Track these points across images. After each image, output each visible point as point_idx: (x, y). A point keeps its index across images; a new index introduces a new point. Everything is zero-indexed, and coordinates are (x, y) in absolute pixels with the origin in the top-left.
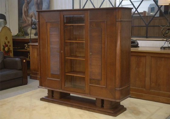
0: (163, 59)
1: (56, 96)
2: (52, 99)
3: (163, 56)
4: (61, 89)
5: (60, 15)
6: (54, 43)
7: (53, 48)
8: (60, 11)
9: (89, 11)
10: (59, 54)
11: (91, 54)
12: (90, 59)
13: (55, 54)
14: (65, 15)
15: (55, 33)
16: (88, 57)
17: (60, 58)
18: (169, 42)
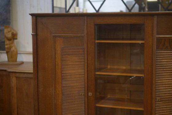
5: (86, 24)
6: (71, 77)
7: (70, 88)
8: (87, 16)
9: (156, 16)
10: (83, 99)
11: (160, 100)
12: (156, 110)
13: (74, 99)
14: (98, 23)
15: (74, 59)
16: (153, 106)
17: (87, 107)
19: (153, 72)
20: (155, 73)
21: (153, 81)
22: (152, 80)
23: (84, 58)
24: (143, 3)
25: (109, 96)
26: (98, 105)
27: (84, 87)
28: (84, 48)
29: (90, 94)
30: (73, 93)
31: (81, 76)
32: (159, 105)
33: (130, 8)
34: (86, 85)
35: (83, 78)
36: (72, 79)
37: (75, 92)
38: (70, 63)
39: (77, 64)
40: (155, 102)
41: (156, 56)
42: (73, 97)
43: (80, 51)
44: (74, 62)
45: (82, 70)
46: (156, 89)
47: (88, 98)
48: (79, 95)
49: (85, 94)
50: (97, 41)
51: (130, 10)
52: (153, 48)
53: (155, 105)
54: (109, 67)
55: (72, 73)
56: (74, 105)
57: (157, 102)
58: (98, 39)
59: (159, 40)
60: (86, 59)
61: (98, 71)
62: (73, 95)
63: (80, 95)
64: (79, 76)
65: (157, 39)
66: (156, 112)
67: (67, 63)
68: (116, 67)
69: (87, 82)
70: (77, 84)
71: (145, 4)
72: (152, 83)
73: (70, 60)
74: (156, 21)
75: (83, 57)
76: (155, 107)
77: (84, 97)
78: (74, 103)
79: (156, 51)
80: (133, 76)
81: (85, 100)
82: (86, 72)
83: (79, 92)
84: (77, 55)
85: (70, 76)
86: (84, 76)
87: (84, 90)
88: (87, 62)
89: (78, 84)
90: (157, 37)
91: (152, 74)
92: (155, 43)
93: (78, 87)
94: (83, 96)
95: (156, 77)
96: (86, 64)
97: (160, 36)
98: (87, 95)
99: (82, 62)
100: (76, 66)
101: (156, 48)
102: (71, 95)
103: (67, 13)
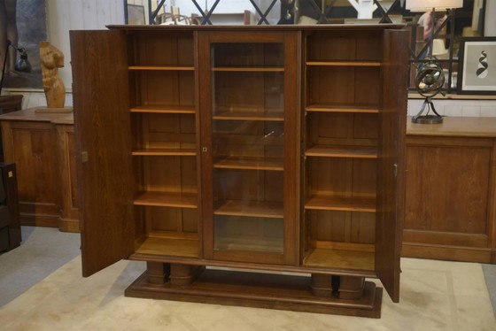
0: (438, 151)
1: (179, 277)
2: (165, 287)
3: (439, 142)
4: (204, 258)
5: (197, 43)
8: (198, 31)
14: (216, 42)
17: (200, 169)
18: (432, 104)
19: (297, 114)
21: (297, 128)
26: (217, 166)
29: (205, 149)
33: (263, 13)
34: (199, 136)
47: (201, 156)
50: (214, 69)
51: (264, 17)
52: (296, 78)
54: (231, 109)
58: (215, 66)
60: (198, 96)
69: (201, 131)
72: (296, 130)
74: (301, 38)
82: (199, 116)
88: (200, 101)
96: (198, 105)
98: (199, 151)
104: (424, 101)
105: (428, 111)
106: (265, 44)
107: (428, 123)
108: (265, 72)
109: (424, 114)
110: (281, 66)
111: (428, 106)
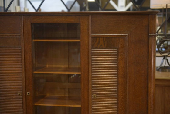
5: (23, 24)
6: (9, 77)
7: (7, 89)
8: (23, 15)
9: (91, 16)
10: (21, 99)
11: (96, 97)
12: (92, 106)
13: (11, 99)
14: (35, 22)
15: (11, 58)
16: (90, 103)
17: (25, 107)
18: (167, 60)
19: (89, 70)
20: (91, 71)
21: (90, 79)
22: (89, 77)
23: (21, 58)
24: (84, 3)
25: (48, 95)
26: (36, 104)
27: (22, 87)
28: (21, 48)
29: (28, 93)
30: (11, 94)
31: (18, 76)
32: (95, 101)
33: (69, 8)
34: (24, 85)
35: (21, 77)
36: (9, 79)
37: (13, 92)
38: (6, 63)
39: (14, 63)
40: (92, 98)
41: (92, 54)
42: (10, 97)
43: (17, 50)
44: (11, 62)
45: (19, 70)
46: (92, 86)
47: (26, 98)
48: (16, 95)
49: (22, 94)
50: (34, 41)
51: (69, 10)
52: (88, 46)
53: (92, 101)
54: (47, 66)
55: (9, 73)
56: (12, 106)
57: (93, 98)
58: (35, 39)
59: (94, 39)
60: (24, 58)
61: (36, 70)
62: (10, 95)
63: (18, 95)
64: (17, 76)
65: (92, 38)
66: (92, 108)
67: (4, 63)
68: (54, 66)
69: (25, 82)
70: (14, 84)
71: (86, 4)
72: (89, 80)
73: (7, 60)
74: (91, 20)
75: (20, 56)
76: (92, 103)
77: (22, 97)
78: (11, 103)
79: (92, 49)
80: (74, 74)
81: (23, 100)
82: (24, 72)
83: (16, 92)
84: (15, 54)
85: (7, 76)
86: (22, 76)
87: (22, 90)
88: (25, 61)
89: (16, 84)
90: (92, 36)
91: (88, 71)
92: (90, 42)
93: (16, 87)
94: (21, 95)
95: (92, 74)
96: (24, 64)
97: (95, 35)
98: (25, 95)
99: (20, 62)
100: (13, 66)
101: (91, 47)
102: (9, 95)
103: (5, 12)
104: (162, 58)
105: (165, 64)
106: (68, 24)
107: (165, 71)
108: (68, 42)
109: (163, 66)
110: (79, 38)
111: (165, 61)
